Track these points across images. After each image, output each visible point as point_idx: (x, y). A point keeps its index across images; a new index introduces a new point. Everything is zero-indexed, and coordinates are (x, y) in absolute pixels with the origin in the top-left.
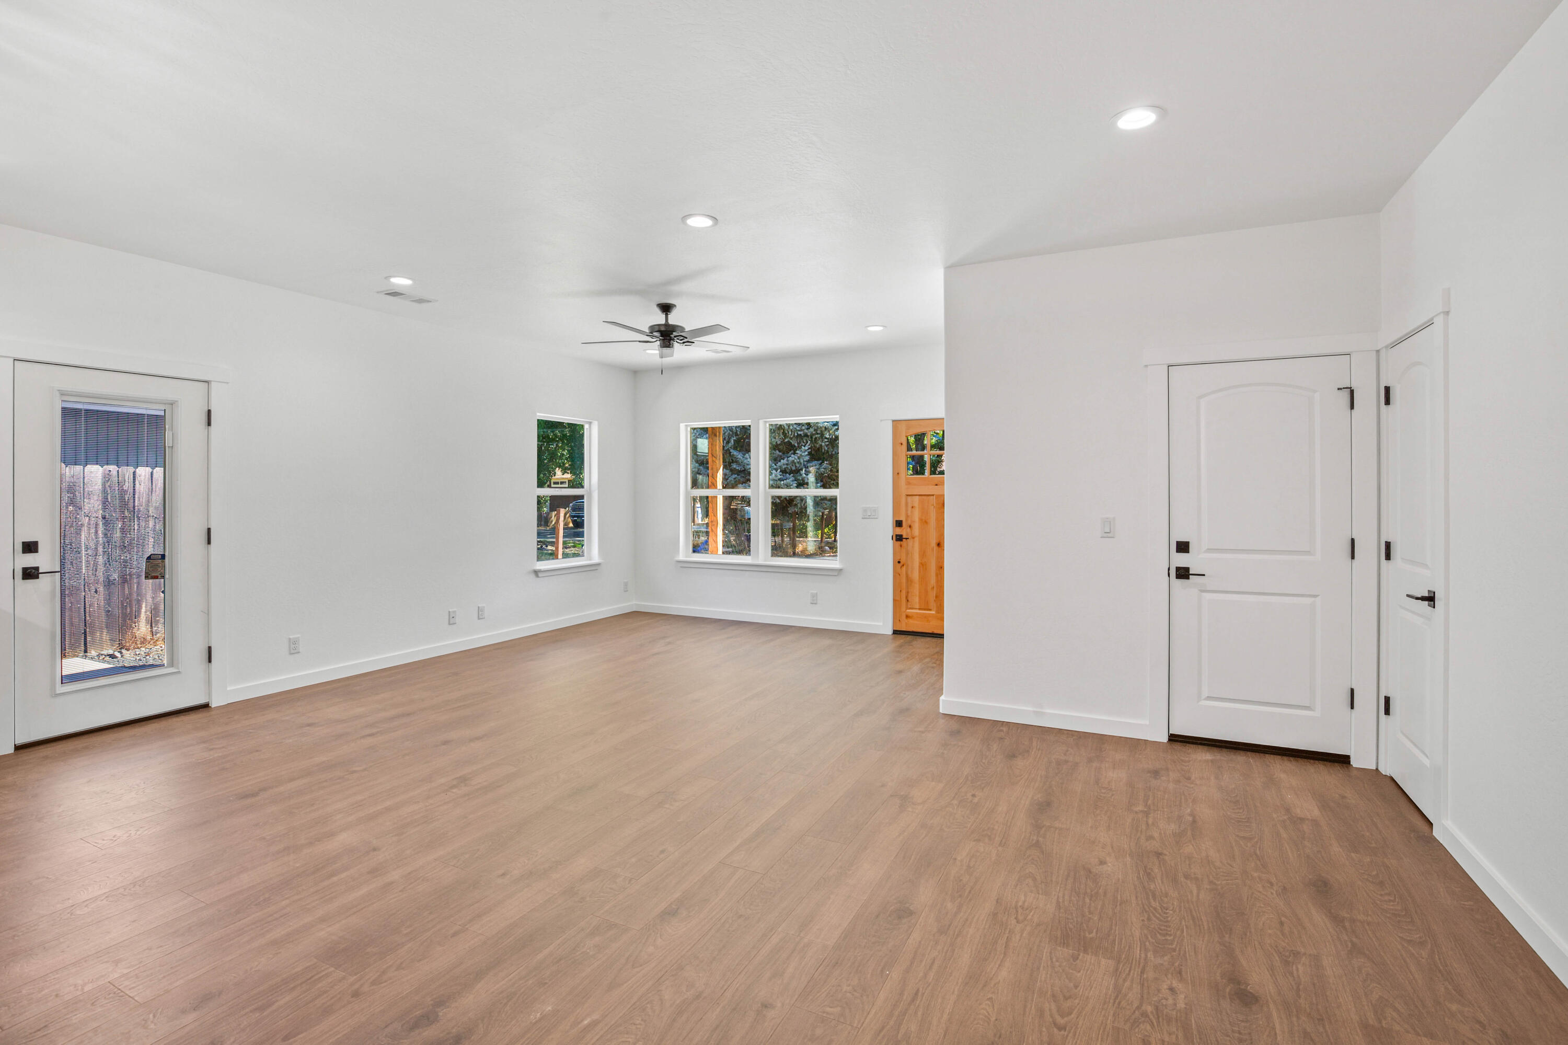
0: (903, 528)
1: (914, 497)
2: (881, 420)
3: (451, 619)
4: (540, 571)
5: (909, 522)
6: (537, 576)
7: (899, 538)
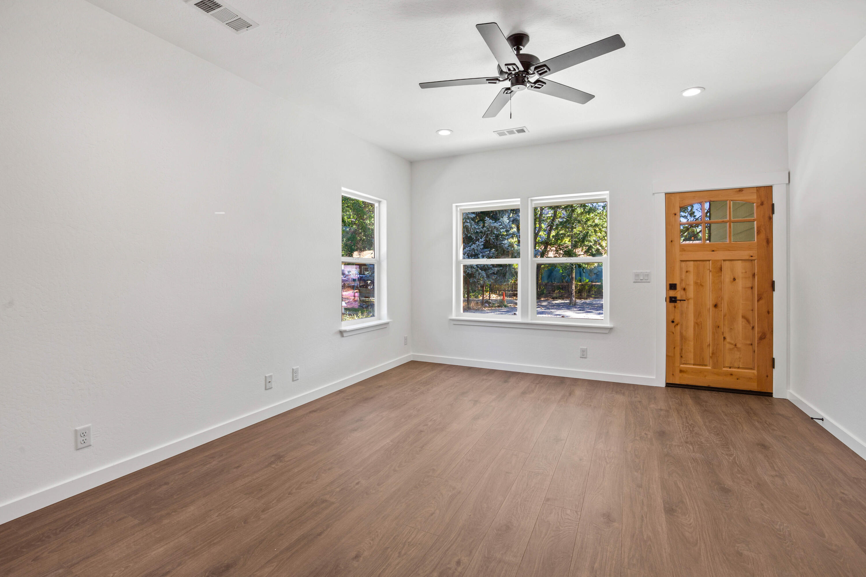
0: (677, 290)
1: (688, 263)
2: (654, 194)
3: (268, 384)
4: (345, 331)
5: (684, 286)
6: (342, 336)
7: (672, 300)
